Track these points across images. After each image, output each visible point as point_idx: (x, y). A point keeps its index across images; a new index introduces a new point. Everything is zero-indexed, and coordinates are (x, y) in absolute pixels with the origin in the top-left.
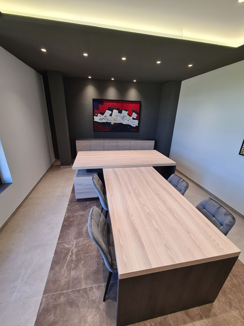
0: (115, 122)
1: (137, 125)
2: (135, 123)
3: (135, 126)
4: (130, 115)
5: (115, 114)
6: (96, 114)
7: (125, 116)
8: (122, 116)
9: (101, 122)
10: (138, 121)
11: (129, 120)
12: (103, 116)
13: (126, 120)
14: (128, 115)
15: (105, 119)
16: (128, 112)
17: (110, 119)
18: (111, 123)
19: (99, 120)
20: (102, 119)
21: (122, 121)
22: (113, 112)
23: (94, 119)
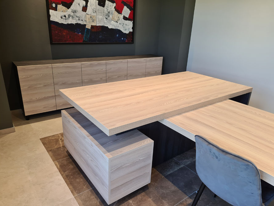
0: (94, 24)
1: (131, 30)
2: (127, 27)
3: (127, 32)
4: (119, 10)
5: (93, 7)
6: (54, 5)
7: (111, 12)
8: (105, 12)
9: (66, 23)
10: (133, 23)
11: (118, 20)
12: (69, 11)
13: (112, 21)
14: (115, 10)
15: (73, 17)
16: (115, 4)
17: (83, 17)
18: (86, 25)
19: (62, 18)
20: (67, 17)
21: (106, 21)
22: (89, 3)
23: (50, 15)
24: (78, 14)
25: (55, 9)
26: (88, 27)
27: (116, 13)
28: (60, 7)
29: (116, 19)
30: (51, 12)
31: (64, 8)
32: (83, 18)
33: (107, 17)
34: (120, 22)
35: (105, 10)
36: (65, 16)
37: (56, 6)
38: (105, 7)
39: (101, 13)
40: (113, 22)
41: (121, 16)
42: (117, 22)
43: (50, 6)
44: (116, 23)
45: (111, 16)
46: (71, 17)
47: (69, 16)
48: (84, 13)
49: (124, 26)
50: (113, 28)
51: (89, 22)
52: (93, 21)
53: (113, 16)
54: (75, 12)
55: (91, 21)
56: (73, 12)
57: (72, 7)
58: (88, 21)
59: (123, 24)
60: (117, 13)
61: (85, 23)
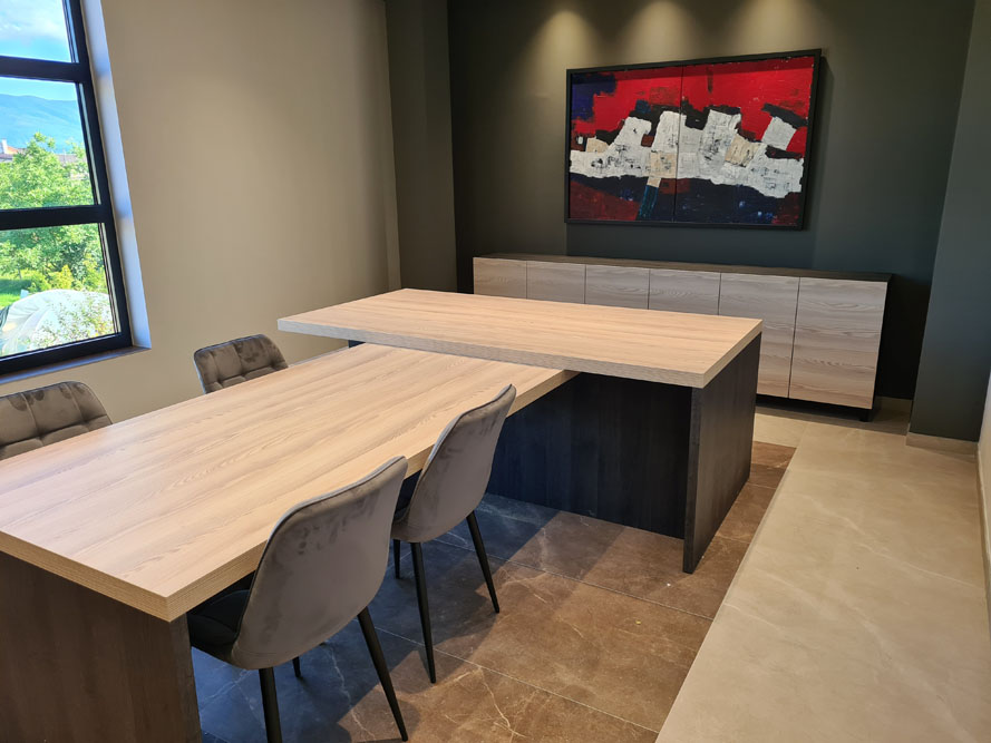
0: (668, 175)
1: (797, 188)
2: (784, 179)
3: (780, 194)
4: (751, 131)
5: (670, 134)
6: (580, 140)
7: (724, 139)
8: (704, 140)
9: (600, 177)
10: (804, 165)
11: (747, 159)
12: (611, 149)
13: (726, 164)
14: (738, 132)
15: (617, 162)
16: (738, 118)
17: (643, 160)
18: (647, 178)
19: (593, 165)
20: (604, 161)
21: (706, 166)
22: (660, 124)
23: (570, 162)
24: (629, 155)
25: (583, 148)
26: (654, 182)
27: (742, 141)
28: (593, 142)
29: (741, 157)
30: (574, 154)
31: (601, 143)
32: (642, 162)
33: (709, 154)
34: (754, 166)
35: (706, 135)
36: (601, 161)
37: (585, 142)
38: (706, 128)
39: (694, 145)
40: (728, 167)
41: (760, 148)
42: (742, 165)
43: (573, 141)
44: (740, 168)
45: (722, 151)
46: (612, 163)
47: (610, 159)
48: (646, 150)
49: (768, 176)
50: (728, 182)
51: (658, 170)
52: (667, 168)
53: (728, 151)
54: (623, 149)
55: (663, 167)
56: (620, 151)
57: (619, 140)
58: (653, 169)
59: (766, 169)
60: (746, 140)
61: (646, 175)
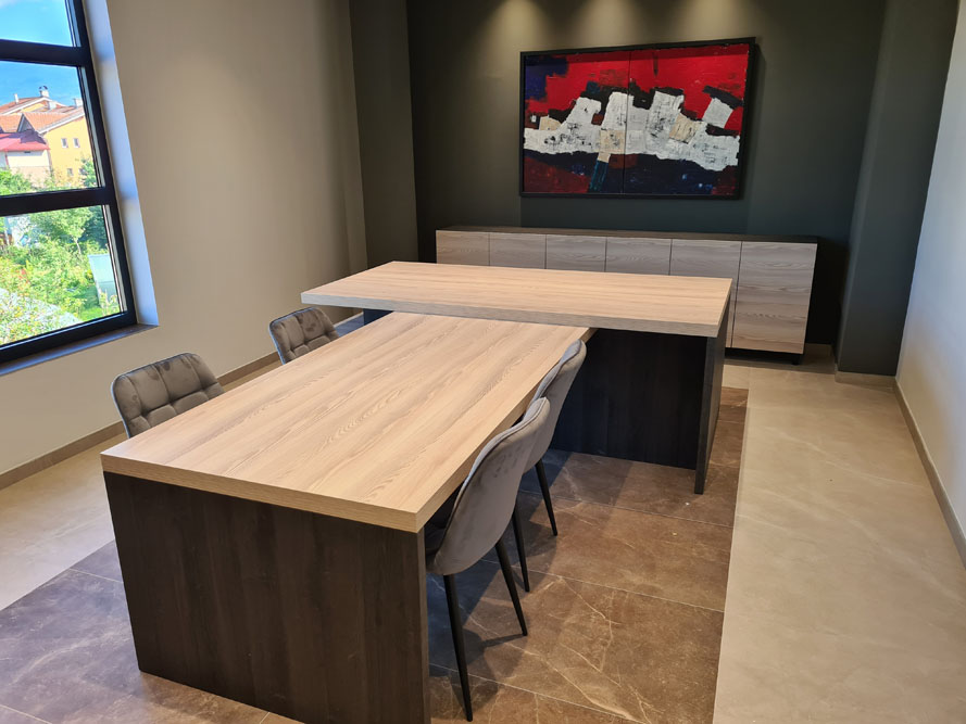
0: (618, 151)
1: (735, 162)
2: (721, 154)
3: (718, 167)
4: (693, 111)
5: (619, 113)
6: (534, 119)
7: (668, 118)
8: (650, 119)
9: (553, 153)
10: (740, 141)
11: (690, 136)
12: (564, 127)
13: (671, 141)
14: (681, 112)
15: (569, 139)
16: (681, 99)
17: (593, 137)
18: (597, 154)
19: (546, 142)
20: (557, 139)
21: (652, 142)
22: (609, 104)
23: (524, 139)
24: (580, 132)
25: (536, 126)
26: (604, 158)
27: (685, 120)
28: (545, 120)
29: (683, 134)
30: (528, 131)
31: (554, 122)
32: (593, 140)
33: (655, 132)
34: (696, 142)
35: (652, 114)
36: (553, 139)
37: (538, 120)
38: (652, 109)
39: (641, 123)
40: (672, 144)
41: (701, 127)
42: (684, 142)
43: (526, 120)
44: (683, 144)
45: (667, 129)
46: (565, 140)
47: (562, 137)
48: (597, 127)
49: (708, 151)
50: (673, 157)
51: (607, 147)
52: (616, 145)
53: (672, 129)
54: (575, 127)
55: (612, 143)
56: (571, 129)
57: (571, 118)
58: (603, 145)
59: (706, 145)
60: (689, 119)
61: (596, 150)
